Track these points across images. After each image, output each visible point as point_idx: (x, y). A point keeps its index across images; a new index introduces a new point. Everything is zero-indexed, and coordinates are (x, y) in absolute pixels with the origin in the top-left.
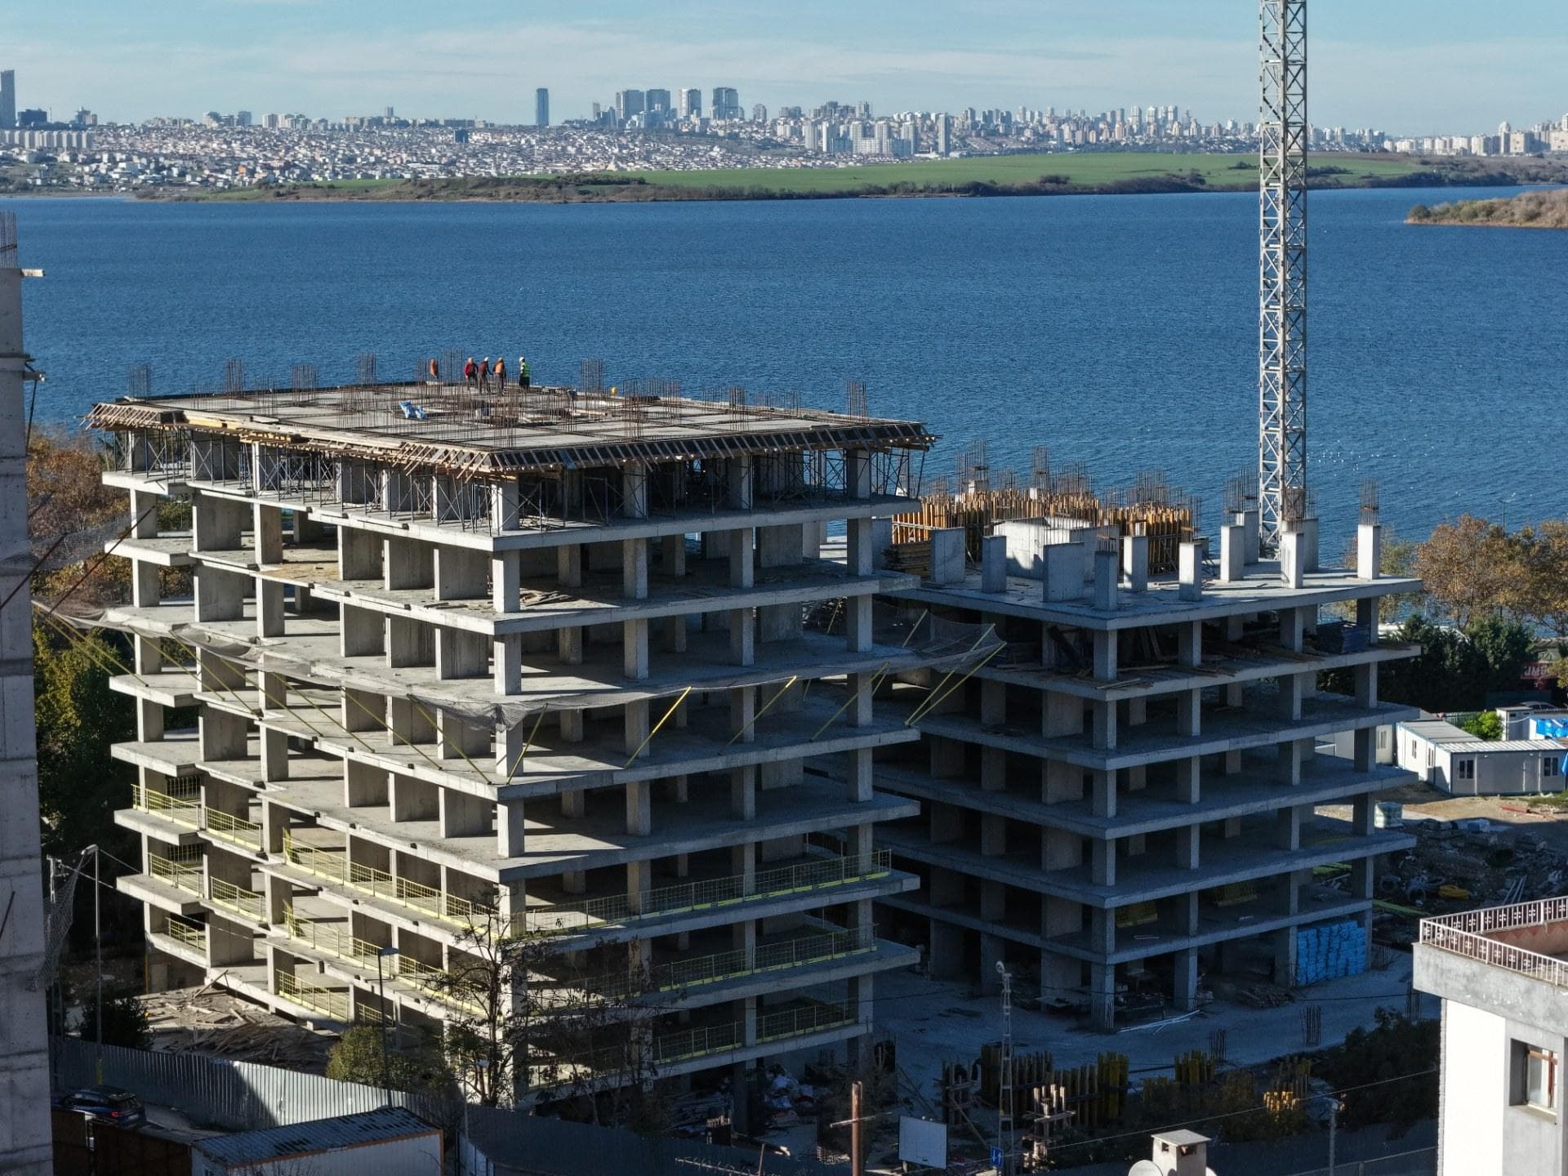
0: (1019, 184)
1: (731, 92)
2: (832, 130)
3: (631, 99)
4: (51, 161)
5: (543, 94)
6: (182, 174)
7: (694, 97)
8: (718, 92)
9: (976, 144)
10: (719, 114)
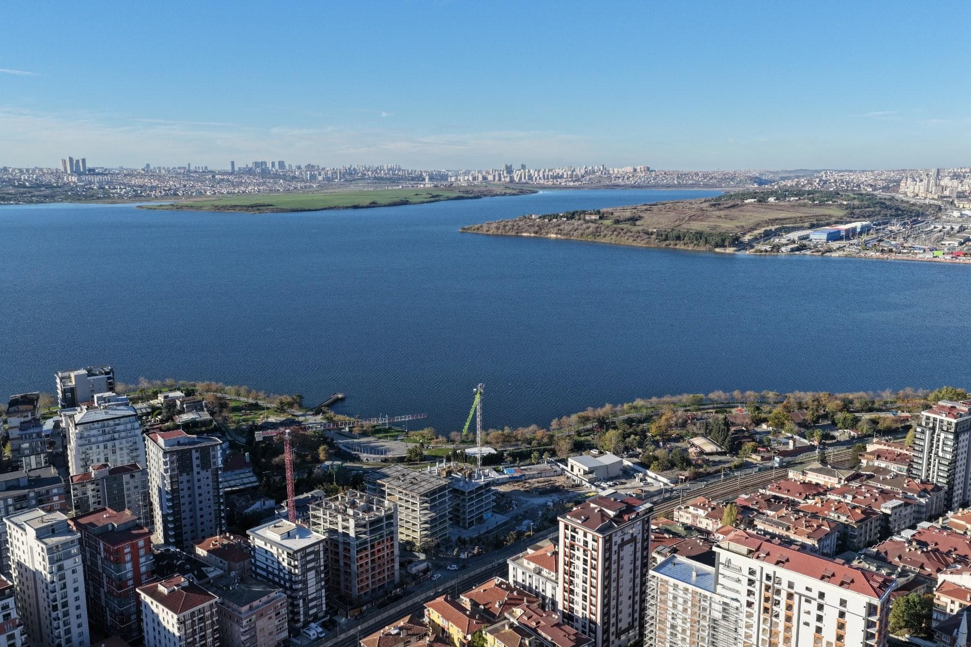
0: (365, 205)
1: (283, 162)
2: (311, 173)
3: (257, 164)
4: (103, 188)
5: (233, 163)
6: (141, 193)
7: (273, 164)
8: (279, 162)
9: (347, 177)
10: (280, 168)
